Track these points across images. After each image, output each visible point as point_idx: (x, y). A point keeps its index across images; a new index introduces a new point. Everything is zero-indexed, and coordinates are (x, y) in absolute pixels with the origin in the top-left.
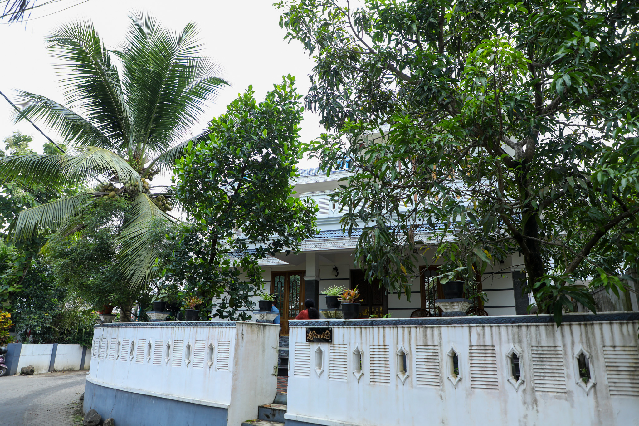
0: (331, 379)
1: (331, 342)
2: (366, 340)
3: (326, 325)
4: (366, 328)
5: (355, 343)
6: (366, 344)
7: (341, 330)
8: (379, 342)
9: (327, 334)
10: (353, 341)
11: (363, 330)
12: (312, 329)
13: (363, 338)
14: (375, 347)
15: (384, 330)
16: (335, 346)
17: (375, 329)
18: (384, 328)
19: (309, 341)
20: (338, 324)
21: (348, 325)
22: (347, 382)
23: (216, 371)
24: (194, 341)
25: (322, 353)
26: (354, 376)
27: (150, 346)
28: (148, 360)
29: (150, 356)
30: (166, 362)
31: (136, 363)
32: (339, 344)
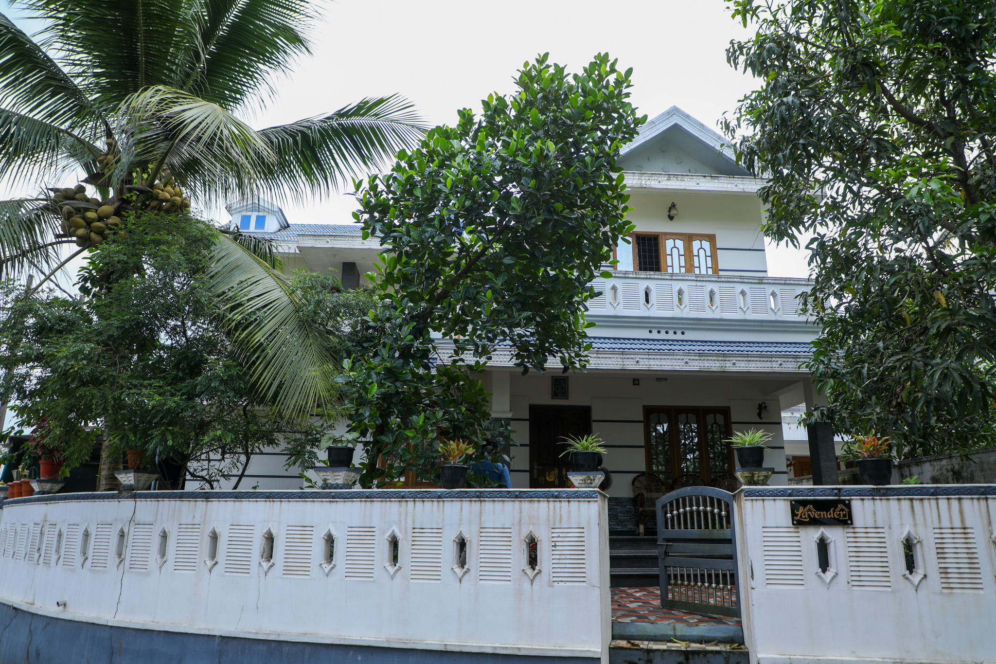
0: (855, 588)
1: (852, 524)
2: (925, 520)
3: (836, 495)
4: (922, 500)
5: (902, 525)
6: (926, 526)
7: (868, 503)
8: (951, 522)
9: (842, 510)
10: (896, 522)
11: (916, 504)
12: (804, 503)
13: (917, 517)
14: (943, 531)
15: (960, 503)
16: (857, 530)
17: (940, 501)
18: (960, 499)
19: (798, 522)
20: (861, 494)
21: (884, 495)
22: (893, 592)
23: (550, 586)
25: (829, 543)
26: (906, 581)
27: (330, 540)
28: (327, 571)
29: (333, 562)
30: (392, 574)
31: (284, 576)
32: (866, 528)
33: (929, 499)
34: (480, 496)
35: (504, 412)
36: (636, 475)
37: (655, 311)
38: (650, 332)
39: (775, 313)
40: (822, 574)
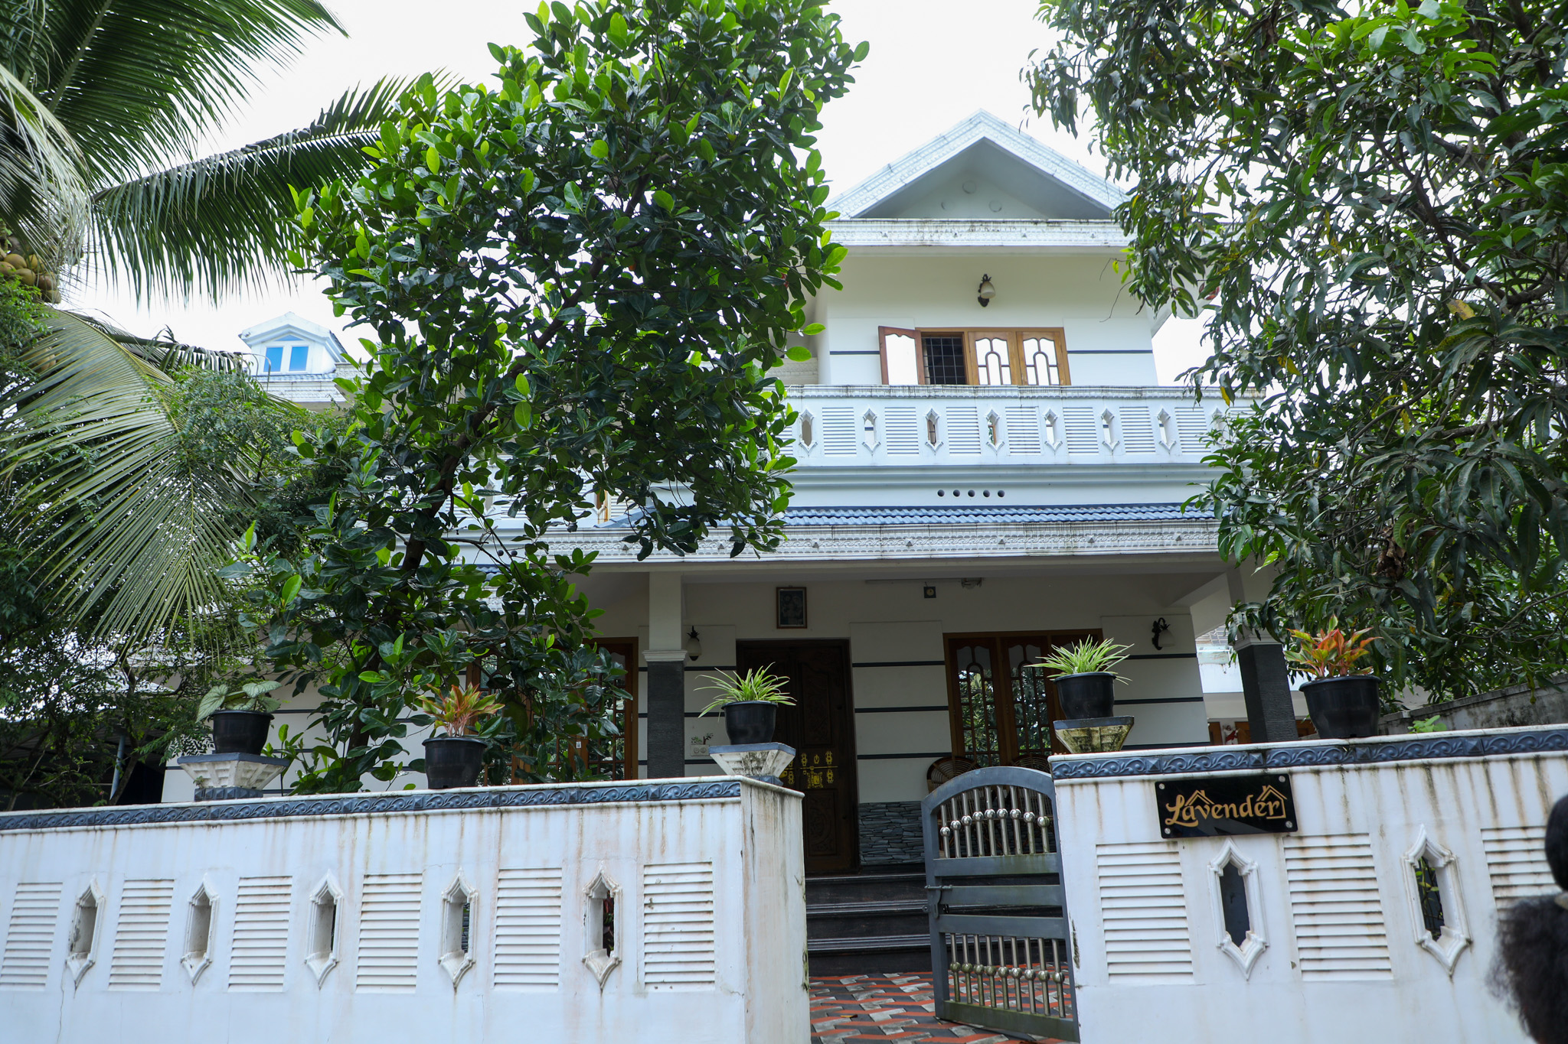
0: (1308, 977)
1: (1295, 828)
2: (1461, 811)
3: (1257, 764)
4: (1451, 765)
5: (1409, 825)
6: (1464, 825)
7: (1330, 779)
8: (1522, 815)
9: (1272, 798)
10: (1395, 821)
11: (1440, 776)
13: (1442, 806)
14: (1503, 835)
15: (1539, 769)
16: (1307, 843)
17: (1494, 768)
18: (1537, 759)
19: (1175, 832)
20: (1311, 758)
21: (1365, 759)
22: (1396, 983)
23: (641, 994)
24: (489, 873)
25: (1247, 875)
26: (1427, 956)
27: (203, 907)
28: (192, 973)
29: (206, 956)
30: (319, 976)
31: (112, 988)
32: (1328, 836)
33: (1468, 763)
34: (498, 802)
35: (670, 651)
36: (932, 760)
37: (946, 457)
38: (941, 494)
39: (1169, 451)
40: (1233, 948)
